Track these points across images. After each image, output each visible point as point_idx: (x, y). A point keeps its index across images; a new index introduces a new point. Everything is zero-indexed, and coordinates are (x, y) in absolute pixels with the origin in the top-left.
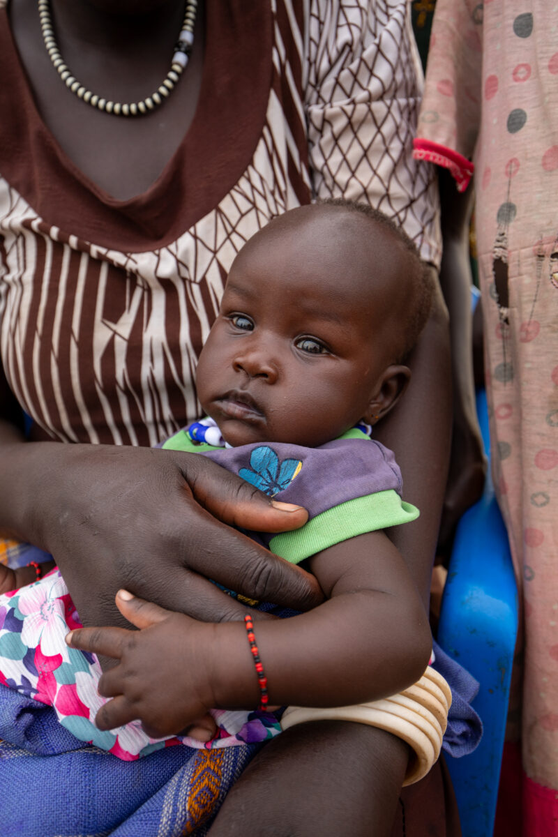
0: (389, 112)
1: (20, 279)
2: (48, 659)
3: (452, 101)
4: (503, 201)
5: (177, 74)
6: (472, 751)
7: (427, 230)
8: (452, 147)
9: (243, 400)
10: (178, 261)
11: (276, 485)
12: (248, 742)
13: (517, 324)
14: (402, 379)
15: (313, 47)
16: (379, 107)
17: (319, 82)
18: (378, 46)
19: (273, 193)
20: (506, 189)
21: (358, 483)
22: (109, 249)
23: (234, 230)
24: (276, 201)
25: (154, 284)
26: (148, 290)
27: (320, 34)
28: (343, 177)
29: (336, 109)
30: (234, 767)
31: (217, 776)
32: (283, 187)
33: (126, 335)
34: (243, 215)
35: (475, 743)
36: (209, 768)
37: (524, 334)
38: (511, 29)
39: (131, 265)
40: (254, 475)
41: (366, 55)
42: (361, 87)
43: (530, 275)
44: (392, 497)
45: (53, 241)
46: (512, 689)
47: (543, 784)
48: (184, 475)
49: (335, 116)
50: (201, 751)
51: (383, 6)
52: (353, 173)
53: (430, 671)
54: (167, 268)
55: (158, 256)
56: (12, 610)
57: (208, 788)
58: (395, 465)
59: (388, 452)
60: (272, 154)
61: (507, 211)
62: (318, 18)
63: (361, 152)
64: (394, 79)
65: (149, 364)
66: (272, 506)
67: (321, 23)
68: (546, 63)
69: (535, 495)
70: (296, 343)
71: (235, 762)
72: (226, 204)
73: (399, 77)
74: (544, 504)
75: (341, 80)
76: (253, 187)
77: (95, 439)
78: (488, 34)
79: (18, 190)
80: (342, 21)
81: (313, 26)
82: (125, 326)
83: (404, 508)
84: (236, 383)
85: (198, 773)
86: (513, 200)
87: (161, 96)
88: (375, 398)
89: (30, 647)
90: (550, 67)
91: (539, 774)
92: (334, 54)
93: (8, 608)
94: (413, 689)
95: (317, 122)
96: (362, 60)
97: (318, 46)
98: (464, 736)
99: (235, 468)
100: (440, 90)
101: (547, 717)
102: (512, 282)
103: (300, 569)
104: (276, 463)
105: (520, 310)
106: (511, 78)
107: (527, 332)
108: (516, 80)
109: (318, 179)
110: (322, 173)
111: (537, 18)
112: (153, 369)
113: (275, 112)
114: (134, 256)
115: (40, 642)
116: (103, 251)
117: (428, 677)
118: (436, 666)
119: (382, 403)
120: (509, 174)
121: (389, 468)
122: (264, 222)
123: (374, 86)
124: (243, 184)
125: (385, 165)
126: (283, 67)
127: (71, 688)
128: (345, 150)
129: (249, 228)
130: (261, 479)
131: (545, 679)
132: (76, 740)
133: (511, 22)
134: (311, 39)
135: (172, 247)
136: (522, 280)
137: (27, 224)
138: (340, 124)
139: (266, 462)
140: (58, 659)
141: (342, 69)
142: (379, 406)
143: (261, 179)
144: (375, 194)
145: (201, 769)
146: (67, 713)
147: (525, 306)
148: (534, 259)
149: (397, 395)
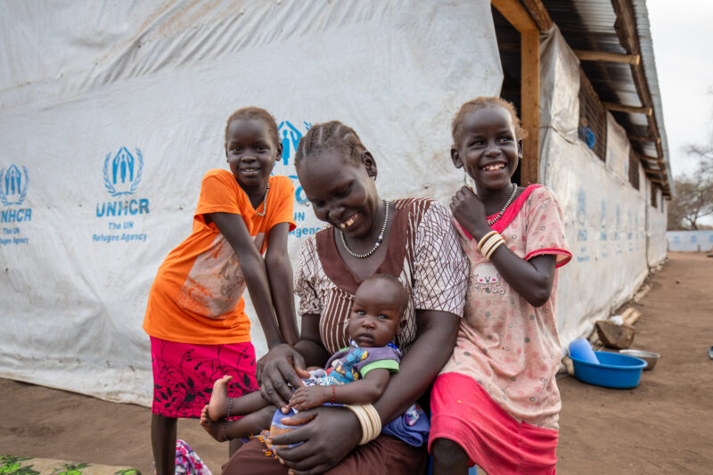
5: (376, 248)
9: (367, 335)
16: (433, 264)
17: (416, 256)
18: (433, 247)
42: (428, 257)
70: (378, 317)
123: (432, 258)
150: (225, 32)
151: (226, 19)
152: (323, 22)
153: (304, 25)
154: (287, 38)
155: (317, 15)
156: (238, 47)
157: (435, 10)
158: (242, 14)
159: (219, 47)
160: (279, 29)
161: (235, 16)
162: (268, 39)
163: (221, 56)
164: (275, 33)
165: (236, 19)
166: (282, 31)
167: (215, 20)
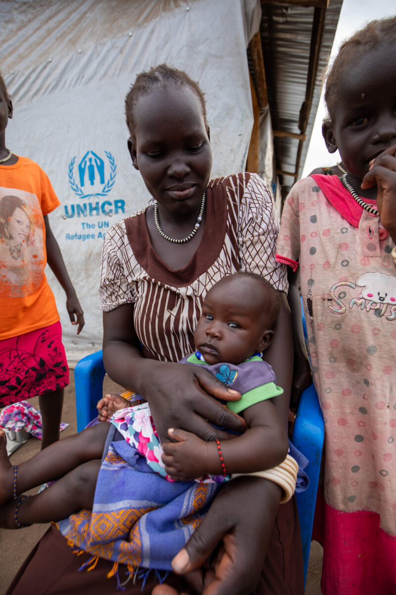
0: (266, 239)
1: (142, 296)
2: (144, 438)
3: (289, 242)
4: (309, 278)
5: (196, 230)
6: (305, 490)
7: (281, 279)
8: (290, 258)
9: (210, 346)
10: (193, 290)
11: (228, 379)
12: (216, 482)
13: (316, 324)
14: (271, 336)
15: (240, 220)
16: (263, 238)
17: (242, 230)
18: (262, 218)
19: (226, 266)
20: (310, 274)
21: (259, 380)
22: (171, 286)
23: (212, 278)
24: (227, 269)
25: (185, 298)
26: (183, 300)
27: (243, 215)
28: (249, 260)
29: (247, 239)
30: (211, 491)
31: (205, 494)
32: (230, 264)
33: (175, 314)
34: (215, 273)
35: (306, 487)
36: (202, 490)
37: (319, 328)
38: (309, 220)
39: (178, 291)
40: (221, 375)
41: (257, 221)
42: (256, 231)
43: (320, 306)
44: (272, 385)
45: (153, 283)
46: (321, 464)
47: (333, 507)
48: (196, 376)
49: (247, 241)
50: (199, 483)
51: (265, 206)
52: (253, 260)
53: (288, 456)
54: (190, 292)
55: (187, 288)
56: (132, 418)
57: (201, 499)
58: (273, 372)
59: (270, 366)
60: (226, 253)
61: (311, 282)
62: (242, 211)
63: (256, 252)
64: (268, 228)
65: (182, 325)
66: (228, 391)
67: (243, 212)
68: (321, 232)
69: (326, 389)
70: (229, 324)
71: (212, 489)
72: (210, 270)
73: (270, 228)
74: (330, 392)
75: (249, 229)
76: (219, 264)
77: (166, 360)
78: (301, 221)
79: (143, 267)
80: (250, 212)
81: (240, 214)
82: (175, 312)
83: (277, 389)
84: (207, 340)
85: (198, 492)
86: (313, 279)
87: (191, 237)
88: (261, 342)
89: (137, 431)
90: (323, 234)
91: (331, 503)
92: (247, 222)
93: (131, 417)
94: (282, 465)
95: (241, 243)
96: (256, 223)
97: (242, 219)
98: (302, 484)
99: (214, 372)
100: (284, 239)
101: (334, 480)
102: (314, 308)
103: (238, 416)
104: (229, 372)
105: (317, 319)
106: (310, 236)
107: (320, 327)
108: (312, 237)
109: (242, 261)
110: (242, 259)
111: (318, 217)
112: (183, 326)
113: (227, 240)
114: (179, 288)
115: (141, 430)
116: (169, 286)
117: (288, 459)
118: (291, 454)
119: (264, 344)
120: (311, 269)
121: (270, 374)
122: (222, 276)
123: (261, 231)
124: (216, 263)
125: (265, 257)
126: (230, 226)
127: (152, 451)
128: (250, 252)
129: (218, 278)
130: (223, 378)
131: (333, 464)
132: (152, 470)
133: (309, 218)
134: (240, 217)
135: (191, 285)
136: (317, 307)
137: (145, 278)
138: (249, 243)
139: (225, 371)
140: (148, 439)
141: (250, 226)
142: (263, 345)
143: (222, 261)
144: (261, 266)
145: (199, 490)
146: (151, 460)
147: (318, 317)
148: (321, 300)
149: (270, 341)
150: (38, 77)
151: (37, 67)
152: (116, 69)
153: (102, 71)
154: (88, 82)
155: (112, 64)
156: (48, 91)
157: (206, 61)
158: (50, 62)
159: (33, 91)
160: (81, 75)
161: (44, 64)
162: (73, 84)
163: (35, 98)
164: (78, 79)
165: (45, 67)
166: (83, 77)
167: (28, 67)
